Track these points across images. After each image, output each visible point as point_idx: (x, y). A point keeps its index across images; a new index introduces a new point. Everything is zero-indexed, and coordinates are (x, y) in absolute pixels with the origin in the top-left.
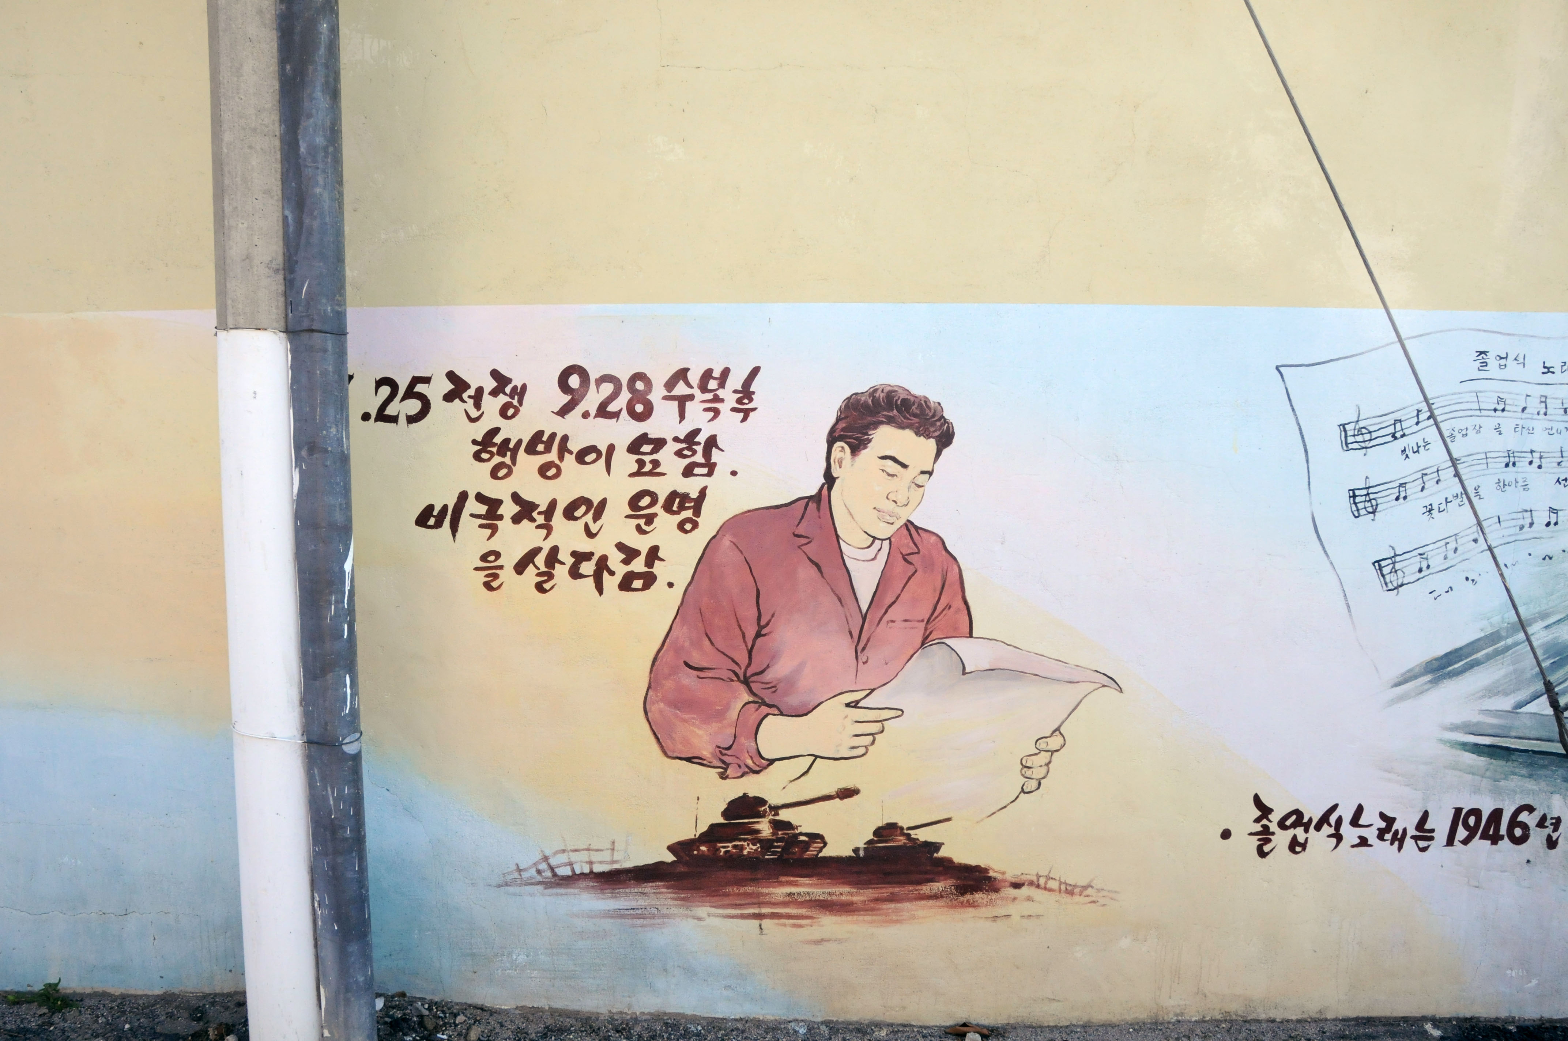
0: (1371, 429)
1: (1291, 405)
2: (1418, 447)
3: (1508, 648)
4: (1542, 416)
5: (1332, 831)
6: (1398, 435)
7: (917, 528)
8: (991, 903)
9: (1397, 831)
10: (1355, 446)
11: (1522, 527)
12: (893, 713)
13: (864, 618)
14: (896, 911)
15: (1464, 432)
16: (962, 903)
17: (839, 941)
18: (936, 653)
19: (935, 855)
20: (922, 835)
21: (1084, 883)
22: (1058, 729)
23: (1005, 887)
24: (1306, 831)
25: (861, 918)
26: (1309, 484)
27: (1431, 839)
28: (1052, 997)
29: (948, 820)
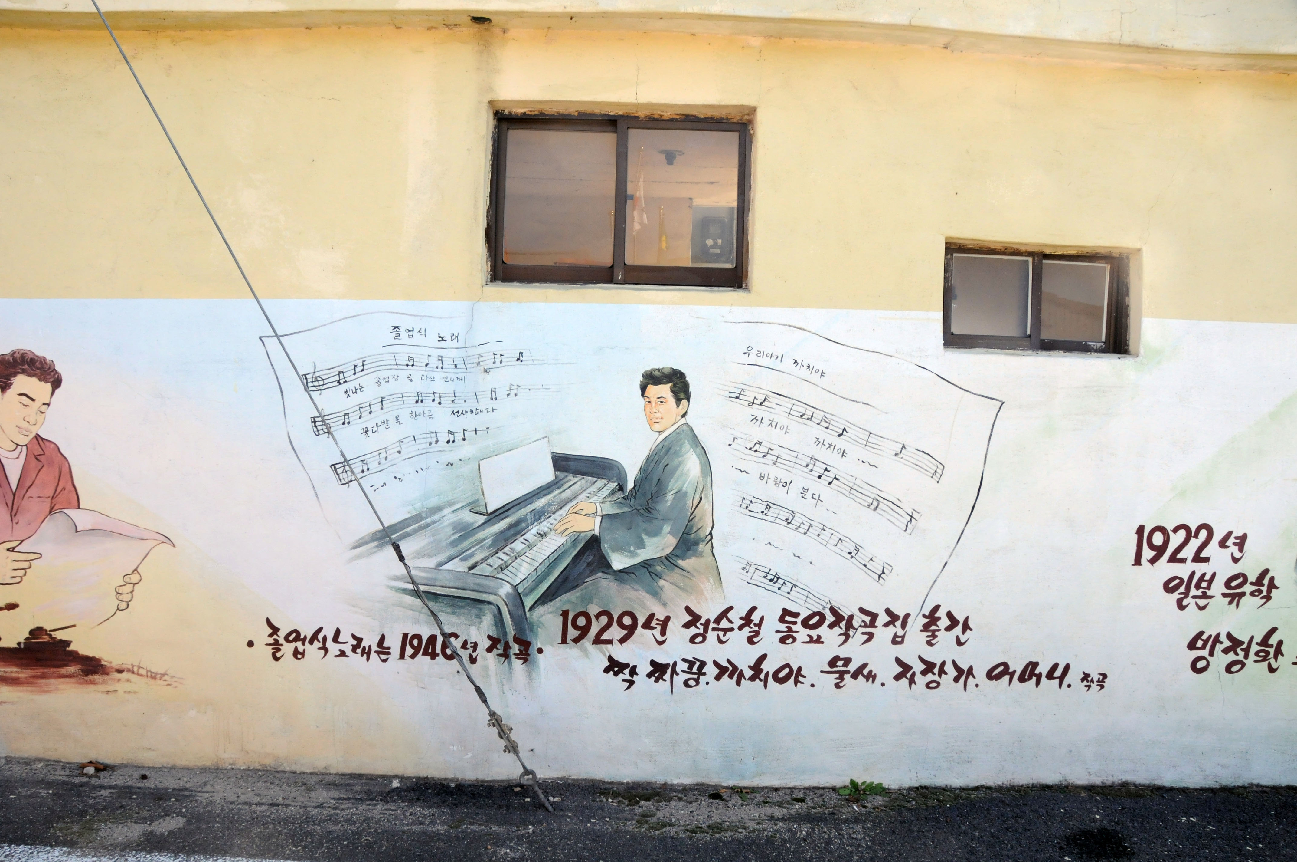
0: (324, 377)
1: (271, 362)
2: (356, 389)
3: (428, 525)
4: (440, 369)
5: (321, 645)
6: (342, 381)
7: (42, 439)
8: (104, 682)
9: (364, 647)
10: (314, 388)
11: (431, 444)
12: (36, 556)
13: (14, 495)
14: (47, 685)
15: (387, 380)
16: (87, 681)
17: (12, 703)
18: (58, 518)
19: (67, 649)
20: (59, 635)
21: (162, 672)
22: (136, 570)
23: (112, 672)
24: (304, 644)
25: (25, 688)
26: (285, 413)
27: (389, 653)
28: (149, 747)
29: (74, 626)
